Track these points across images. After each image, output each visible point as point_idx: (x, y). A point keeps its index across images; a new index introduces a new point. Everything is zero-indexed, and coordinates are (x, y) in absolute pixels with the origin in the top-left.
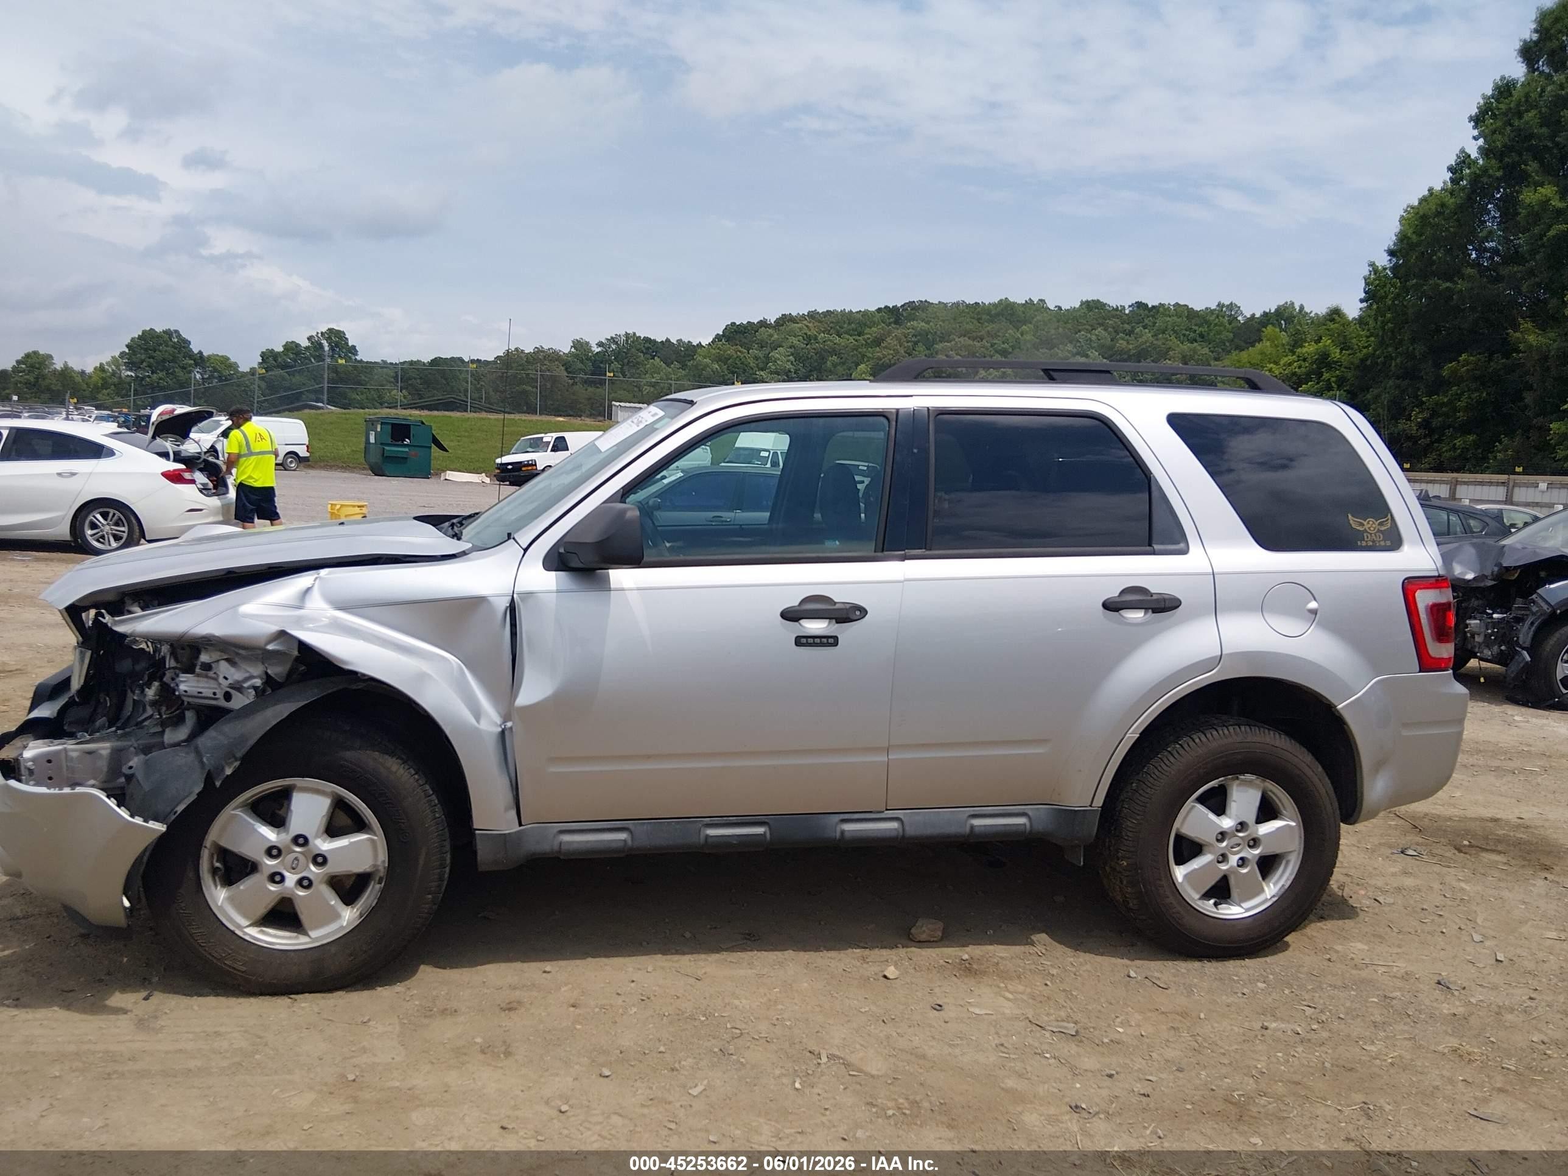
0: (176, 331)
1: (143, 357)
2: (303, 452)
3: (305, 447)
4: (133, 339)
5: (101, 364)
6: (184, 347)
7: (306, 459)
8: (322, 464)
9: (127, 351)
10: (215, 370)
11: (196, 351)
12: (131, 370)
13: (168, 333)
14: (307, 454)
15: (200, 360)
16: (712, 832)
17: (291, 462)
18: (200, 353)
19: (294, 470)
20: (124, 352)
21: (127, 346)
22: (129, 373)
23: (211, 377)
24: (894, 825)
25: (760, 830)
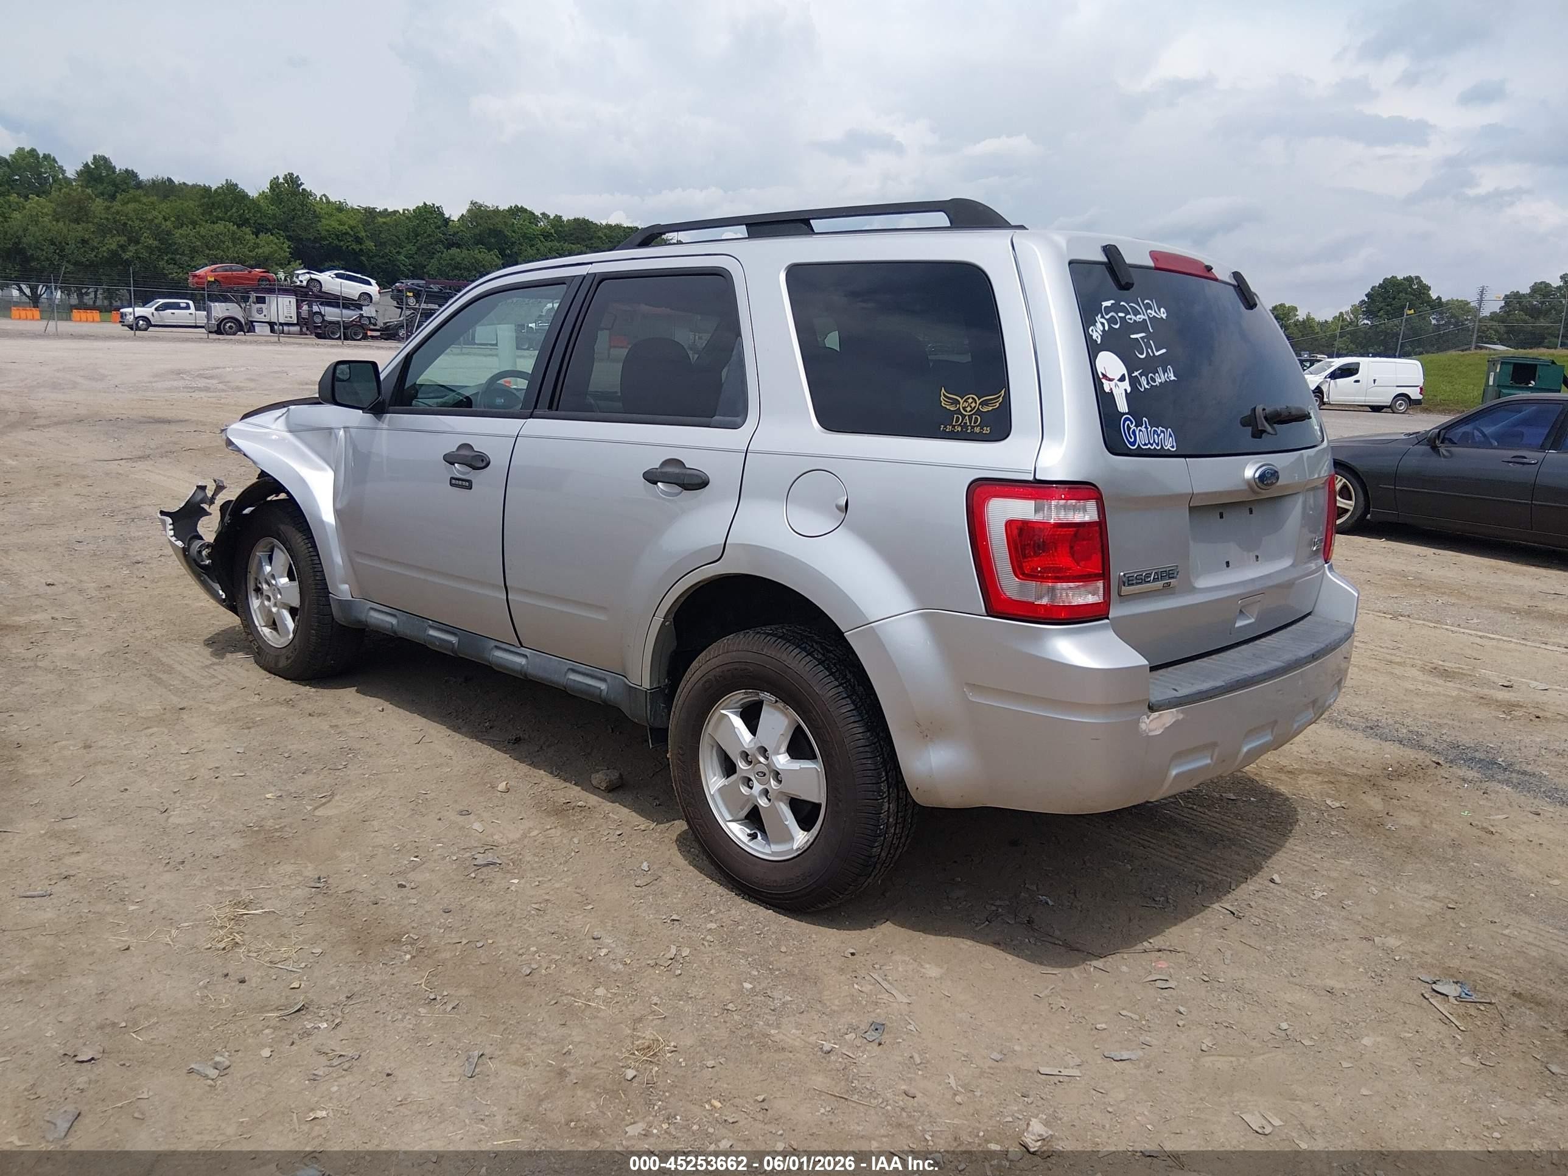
0: (1417, 278)
1: (1381, 305)
2: (1415, 394)
3: (1418, 390)
4: (1373, 288)
5: (1341, 313)
6: (1423, 294)
7: (1418, 402)
8: (1441, 408)
9: (1366, 299)
10: (1453, 316)
11: (1434, 297)
12: (1367, 319)
13: (1409, 280)
14: (1420, 397)
15: (1438, 305)
16: (432, 632)
17: (1401, 405)
18: (1439, 298)
19: (1403, 413)
20: (1363, 301)
21: (1366, 295)
22: (1366, 322)
23: (1448, 323)
24: (523, 661)
25: (453, 639)
